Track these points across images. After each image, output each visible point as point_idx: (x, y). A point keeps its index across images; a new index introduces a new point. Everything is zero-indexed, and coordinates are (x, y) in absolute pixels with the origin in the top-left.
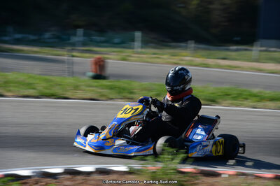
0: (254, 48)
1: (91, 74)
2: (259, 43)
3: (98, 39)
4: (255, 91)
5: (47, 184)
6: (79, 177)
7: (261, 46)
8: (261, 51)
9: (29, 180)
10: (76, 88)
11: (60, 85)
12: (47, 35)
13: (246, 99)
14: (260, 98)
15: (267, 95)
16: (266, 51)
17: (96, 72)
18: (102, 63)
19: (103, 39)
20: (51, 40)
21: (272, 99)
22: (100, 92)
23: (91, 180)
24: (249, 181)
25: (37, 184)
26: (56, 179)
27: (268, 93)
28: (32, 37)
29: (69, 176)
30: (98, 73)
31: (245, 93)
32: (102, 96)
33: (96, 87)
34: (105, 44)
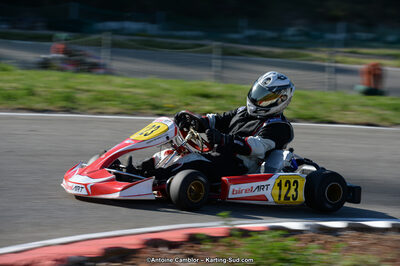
1: (362, 87)
3: (364, 35)
5: (326, 242)
6: (370, 236)
9: (302, 236)
10: (345, 107)
11: (321, 103)
12: (291, 31)
17: (369, 84)
18: (377, 72)
19: (371, 36)
20: (297, 38)
22: (380, 115)
23: (386, 240)
25: (313, 241)
26: (337, 236)
28: (270, 34)
29: (354, 233)
30: (373, 86)
32: (384, 119)
33: (373, 106)
34: (375, 44)
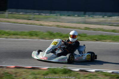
0: (6, 12)
2: (8, 10)
4: (7, 31)
7: (9, 12)
8: (9, 14)
13: (3, 34)
14: (9, 34)
15: (12, 33)
16: (11, 14)
21: (14, 34)
24: (4, 70)
27: (12, 32)
31: (3, 32)
